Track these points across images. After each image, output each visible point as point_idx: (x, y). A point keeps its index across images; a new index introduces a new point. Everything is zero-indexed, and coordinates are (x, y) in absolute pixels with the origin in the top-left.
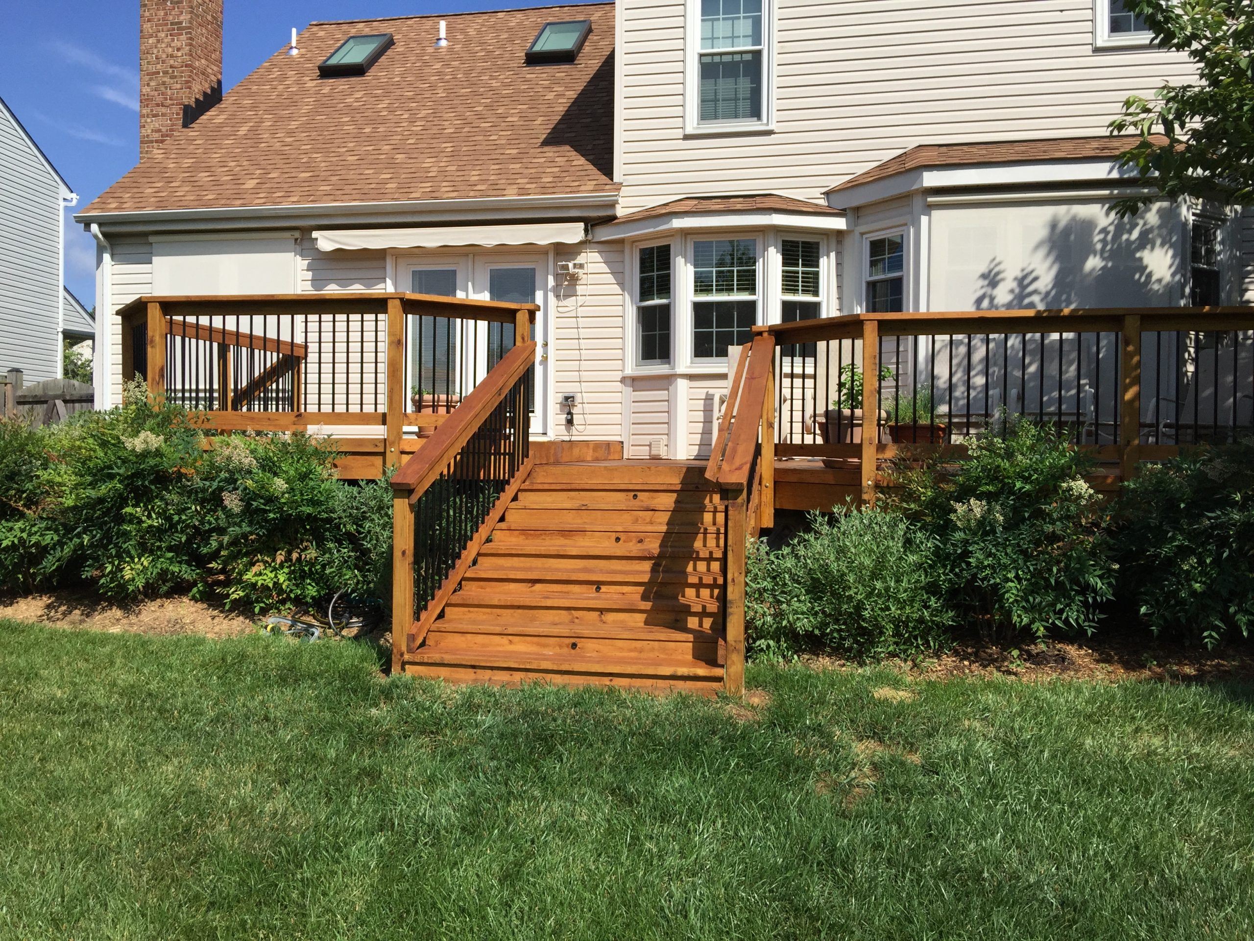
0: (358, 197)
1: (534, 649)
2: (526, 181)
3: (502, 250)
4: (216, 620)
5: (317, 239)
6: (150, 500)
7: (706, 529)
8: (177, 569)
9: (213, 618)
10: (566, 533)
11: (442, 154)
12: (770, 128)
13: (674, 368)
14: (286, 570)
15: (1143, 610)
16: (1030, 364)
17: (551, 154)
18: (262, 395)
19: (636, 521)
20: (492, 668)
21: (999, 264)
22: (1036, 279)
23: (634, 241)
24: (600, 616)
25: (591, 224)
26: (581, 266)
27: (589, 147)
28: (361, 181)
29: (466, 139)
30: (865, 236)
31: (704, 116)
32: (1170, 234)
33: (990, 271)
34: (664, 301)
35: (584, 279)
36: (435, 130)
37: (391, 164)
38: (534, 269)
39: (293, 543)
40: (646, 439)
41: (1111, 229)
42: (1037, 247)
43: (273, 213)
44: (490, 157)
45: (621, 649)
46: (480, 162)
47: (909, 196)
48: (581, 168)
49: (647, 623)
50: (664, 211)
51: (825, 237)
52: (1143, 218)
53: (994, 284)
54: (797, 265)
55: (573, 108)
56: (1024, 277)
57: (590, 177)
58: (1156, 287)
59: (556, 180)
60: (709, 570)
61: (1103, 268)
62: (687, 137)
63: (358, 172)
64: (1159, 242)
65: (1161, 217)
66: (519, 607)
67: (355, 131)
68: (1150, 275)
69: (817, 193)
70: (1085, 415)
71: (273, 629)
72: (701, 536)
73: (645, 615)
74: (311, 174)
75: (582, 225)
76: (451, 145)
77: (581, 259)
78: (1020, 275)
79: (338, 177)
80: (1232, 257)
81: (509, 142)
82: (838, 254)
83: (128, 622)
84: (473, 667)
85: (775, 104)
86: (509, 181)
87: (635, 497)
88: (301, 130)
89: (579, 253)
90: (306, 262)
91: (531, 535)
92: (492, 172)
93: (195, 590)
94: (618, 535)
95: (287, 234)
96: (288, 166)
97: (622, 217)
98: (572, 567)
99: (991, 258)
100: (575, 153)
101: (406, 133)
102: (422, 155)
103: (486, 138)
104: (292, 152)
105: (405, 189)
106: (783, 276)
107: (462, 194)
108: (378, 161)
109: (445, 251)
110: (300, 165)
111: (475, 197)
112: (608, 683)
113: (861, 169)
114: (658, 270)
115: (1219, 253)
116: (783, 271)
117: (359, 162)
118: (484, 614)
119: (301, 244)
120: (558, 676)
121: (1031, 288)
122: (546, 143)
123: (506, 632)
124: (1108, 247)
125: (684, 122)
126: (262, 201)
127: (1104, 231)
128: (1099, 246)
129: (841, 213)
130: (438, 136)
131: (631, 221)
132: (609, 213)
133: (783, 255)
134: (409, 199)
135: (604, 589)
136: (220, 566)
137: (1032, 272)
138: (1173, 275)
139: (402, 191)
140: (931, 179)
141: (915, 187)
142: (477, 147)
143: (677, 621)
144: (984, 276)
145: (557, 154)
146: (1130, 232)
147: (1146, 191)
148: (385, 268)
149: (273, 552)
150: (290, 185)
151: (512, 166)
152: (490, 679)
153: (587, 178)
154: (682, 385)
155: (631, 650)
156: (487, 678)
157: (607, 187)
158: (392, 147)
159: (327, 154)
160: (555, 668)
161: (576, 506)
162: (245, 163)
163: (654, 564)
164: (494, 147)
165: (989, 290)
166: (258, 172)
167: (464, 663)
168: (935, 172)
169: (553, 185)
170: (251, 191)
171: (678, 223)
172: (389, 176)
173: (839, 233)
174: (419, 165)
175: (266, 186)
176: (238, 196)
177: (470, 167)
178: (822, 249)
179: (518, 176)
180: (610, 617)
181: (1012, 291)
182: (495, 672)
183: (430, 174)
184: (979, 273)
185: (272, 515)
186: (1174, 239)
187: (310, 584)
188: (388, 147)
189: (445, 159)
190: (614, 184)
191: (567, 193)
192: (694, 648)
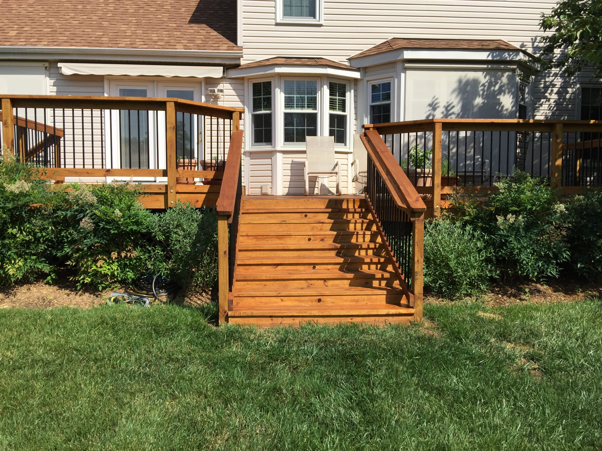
0: (85, 44)
1: (297, 304)
2: (187, 42)
3: (176, 79)
4: (71, 296)
5: (61, 68)
6: (22, 223)
7: (358, 233)
8: (40, 267)
9: (68, 295)
10: (280, 237)
11: (130, 24)
12: (320, 23)
13: (275, 147)
14: (116, 264)
15: (579, 265)
16: (453, 148)
17: (196, 28)
18: (35, 159)
19: (313, 229)
20: (282, 317)
21: (437, 99)
22: (453, 107)
23: (249, 79)
24: (324, 283)
25: (227, 68)
26: (222, 91)
27: (217, 26)
28: (85, 36)
29: (143, 16)
30: (369, 82)
31: (285, 14)
32: (512, 87)
33: (433, 103)
34: (268, 112)
35: (222, 98)
36: (122, 10)
37: (100, 27)
38: (193, 91)
39: (120, 248)
40: (259, 185)
41: (487, 84)
42: (454, 91)
43: (33, 51)
44: (161, 27)
45: (346, 301)
46: (156, 30)
47: (394, 63)
48: (216, 37)
49: (350, 285)
50: (268, 63)
51: (348, 82)
52: (500, 80)
53: (434, 109)
54: (336, 96)
55: (200, 4)
56: (449, 106)
57: (223, 42)
58: (505, 112)
59: (203, 42)
60: (367, 254)
61: (483, 103)
62: (277, 24)
63: (81, 30)
64: (507, 91)
65: (508, 79)
66: (277, 280)
67: (72, 7)
68: (503, 107)
69: (344, 59)
70: (485, 172)
71: (114, 300)
72: (355, 236)
73: (349, 281)
74: (51, 30)
75: (222, 68)
76: (134, 19)
77: (220, 87)
78: (446, 105)
79: (69, 32)
80: (531, 100)
81: (169, 20)
82: (355, 91)
83: (10, 300)
84: (271, 317)
85: (323, 11)
86: (177, 41)
87: (306, 216)
88: (37, 4)
89: (219, 84)
90: (53, 81)
91: (260, 238)
92: (164, 36)
93: (49, 278)
94: (309, 237)
95: (41, 64)
96: (35, 24)
97: (243, 65)
98: (291, 256)
99: (433, 96)
100: (210, 29)
101: (104, 10)
102: (119, 23)
103: (155, 16)
104: (34, 16)
105: (114, 41)
106: (330, 101)
107: (151, 46)
108: (92, 25)
109: (142, 78)
110: (42, 24)
111: (159, 48)
112: (350, 321)
113: (366, 48)
114: (264, 95)
115: (527, 98)
116: (330, 99)
117: (80, 25)
118: (257, 285)
119: (48, 71)
120: (322, 318)
121: (451, 112)
122: (191, 22)
123: (279, 295)
124: (485, 93)
125: (276, 16)
126: (24, 43)
127: (483, 85)
128: (481, 93)
129: (358, 70)
130: (125, 13)
131: (249, 67)
132: (236, 62)
133: (330, 90)
134: (118, 47)
135: (317, 267)
136: (74, 264)
137: (452, 103)
138: (512, 107)
139: (112, 42)
140: (408, 55)
141: (399, 58)
142: (151, 21)
143: (367, 283)
144: (430, 105)
145: (200, 29)
146: (495, 86)
147: (503, 66)
148: (103, 87)
149: (108, 253)
150: (39, 35)
151: (175, 33)
152: (281, 323)
153: (221, 42)
154: (279, 156)
155: (352, 301)
156: (279, 322)
157: (235, 48)
158: (99, 17)
159: (58, 19)
160: (320, 314)
161: (279, 222)
162: (5, 21)
163: (337, 253)
164: (161, 22)
165: (432, 112)
166: (16, 26)
167: (266, 315)
168: (409, 51)
169: (203, 45)
170: (14, 37)
171: (278, 70)
172: (102, 34)
173: (356, 80)
174: (118, 29)
175: (23, 35)
176: (6, 40)
177: (150, 32)
178: (347, 88)
179: (181, 39)
180: (330, 283)
181: (443, 113)
182: (284, 318)
183: (127, 34)
184: (428, 104)
185: (112, 232)
186: (513, 90)
187: (128, 271)
188: (95, 17)
189: (133, 26)
190: (239, 47)
191: (212, 50)
192: (387, 298)
